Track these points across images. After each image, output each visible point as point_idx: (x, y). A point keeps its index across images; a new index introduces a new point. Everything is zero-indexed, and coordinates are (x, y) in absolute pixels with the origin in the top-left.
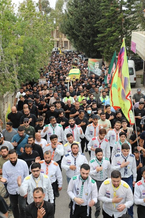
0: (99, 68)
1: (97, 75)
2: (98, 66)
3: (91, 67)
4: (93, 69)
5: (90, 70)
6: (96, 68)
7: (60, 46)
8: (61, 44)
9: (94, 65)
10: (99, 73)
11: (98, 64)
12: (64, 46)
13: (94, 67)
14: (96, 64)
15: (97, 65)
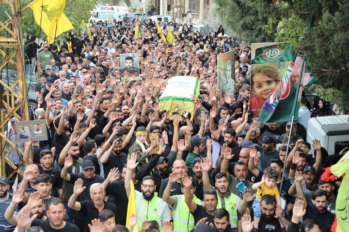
2: (231, 73)
3: (222, 78)
4: (224, 84)
6: (229, 77)
7: (176, 10)
8: (178, 4)
9: (226, 69)
13: (226, 77)
15: (229, 69)
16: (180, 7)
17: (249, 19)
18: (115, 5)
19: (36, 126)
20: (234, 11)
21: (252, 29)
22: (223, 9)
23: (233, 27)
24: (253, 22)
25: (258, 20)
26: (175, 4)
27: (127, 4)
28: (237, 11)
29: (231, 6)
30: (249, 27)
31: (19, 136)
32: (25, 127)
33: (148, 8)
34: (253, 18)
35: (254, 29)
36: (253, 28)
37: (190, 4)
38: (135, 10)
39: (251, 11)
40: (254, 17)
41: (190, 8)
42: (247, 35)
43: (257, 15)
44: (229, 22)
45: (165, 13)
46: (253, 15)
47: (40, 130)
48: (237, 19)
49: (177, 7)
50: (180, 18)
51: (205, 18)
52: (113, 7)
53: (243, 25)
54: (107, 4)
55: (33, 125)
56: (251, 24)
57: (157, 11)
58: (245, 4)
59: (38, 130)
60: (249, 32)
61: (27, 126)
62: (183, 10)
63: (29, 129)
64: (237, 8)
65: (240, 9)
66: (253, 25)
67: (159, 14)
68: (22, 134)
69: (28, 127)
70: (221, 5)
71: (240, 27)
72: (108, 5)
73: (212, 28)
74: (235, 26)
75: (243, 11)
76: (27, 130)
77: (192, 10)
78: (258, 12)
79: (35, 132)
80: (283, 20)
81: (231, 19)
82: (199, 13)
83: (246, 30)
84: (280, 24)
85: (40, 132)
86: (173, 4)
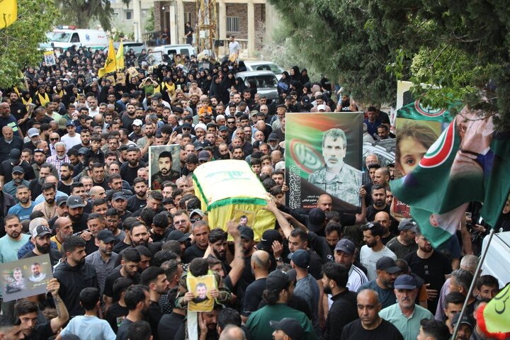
0: (347, 160)
1: (340, 197)
2: (342, 153)
3: (302, 157)
4: (312, 171)
5: (296, 171)
6: (333, 160)
7: (202, 34)
8: (207, 22)
9: (321, 144)
10: (351, 190)
11: (341, 142)
12: (223, 37)
13: (322, 159)
14: (329, 140)
15: (336, 146)
16: (210, 27)
17: (351, 49)
18: (80, 28)
19: (33, 266)
20: (320, 35)
21: (358, 69)
22: (299, 32)
23: (320, 64)
24: (359, 55)
25: (369, 51)
26: (200, 24)
27: (102, 25)
28: (328, 35)
29: (315, 25)
30: (352, 64)
31: (6, 289)
32: (15, 272)
33: (146, 31)
34: (358, 47)
35: (363, 68)
36: (361, 65)
37: (228, 21)
38: (122, 36)
39: (354, 35)
40: (361, 45)
41: (228, 28)
42: (350, 79)
43: (366, 42)
44: (313, 56)
45: (180, 39)
46: (360, 41)
47: (41, 275)
48: (326, 49)
49: (204, 28)
50: (211, 48)
51: (259, 46)
52: (78, 31)
53: (340, 61)
54: (64, 27)
55: (29, 266)
56: (357, 58)
57: (164, 37)
58: (343, 22)
59: (37, 274)
60: (352, 74)
61: (17, 270)
62: (216, 35)
63: (21, 275)
64: (328, 29)
65: (333, 30)
66: (360, 60)
67: (168, 42)
68: (10, 285)
69: (20, 271)
70: (296, 25)
71: (335, 66)
72: (67, 27)
73: (276, 67)
74: (323, 62)
75: (339, 35)
76: (18, 277)
77: (232, 32)
78: (367, 36)
79: (33, 279)
80: (421, 51)
81: (316, 51)
82: (246, 37)
83: (347, 70)
84: (417, 59)
85: (42, 277)
86: (197, 22)
